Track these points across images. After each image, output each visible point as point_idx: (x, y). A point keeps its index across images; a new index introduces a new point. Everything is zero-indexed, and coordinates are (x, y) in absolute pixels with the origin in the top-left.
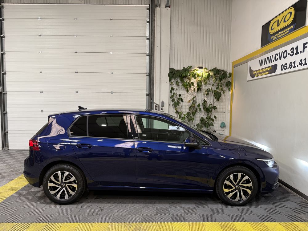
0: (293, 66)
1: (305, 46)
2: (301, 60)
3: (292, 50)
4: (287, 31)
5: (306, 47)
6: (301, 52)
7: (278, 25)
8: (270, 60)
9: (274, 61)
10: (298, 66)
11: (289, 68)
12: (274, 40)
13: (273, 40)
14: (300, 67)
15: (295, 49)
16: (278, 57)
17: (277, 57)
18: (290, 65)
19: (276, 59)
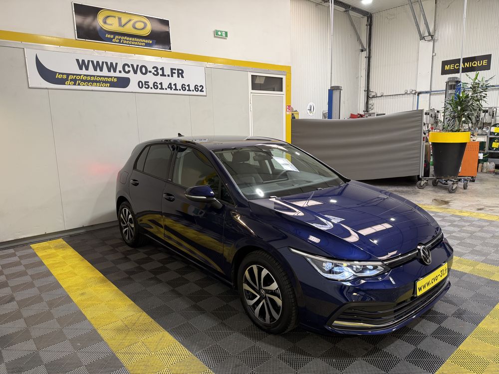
0: (159, 86)
1: (174, 71)
2: (170, 84)
3: (155, 69)
4: (142, 43)
5: (175, 73)
6: (168, 76)
7: (120, 25)
8: (112, 67)
9: (122, 71)
10: (166, 89)
11: (153, 88)
12: (116, 42)
14: (169, 91)
15: (159, 69)
16: (131, 69)
17: (127, 69)
18: (154, 86)
19: (127, 71)
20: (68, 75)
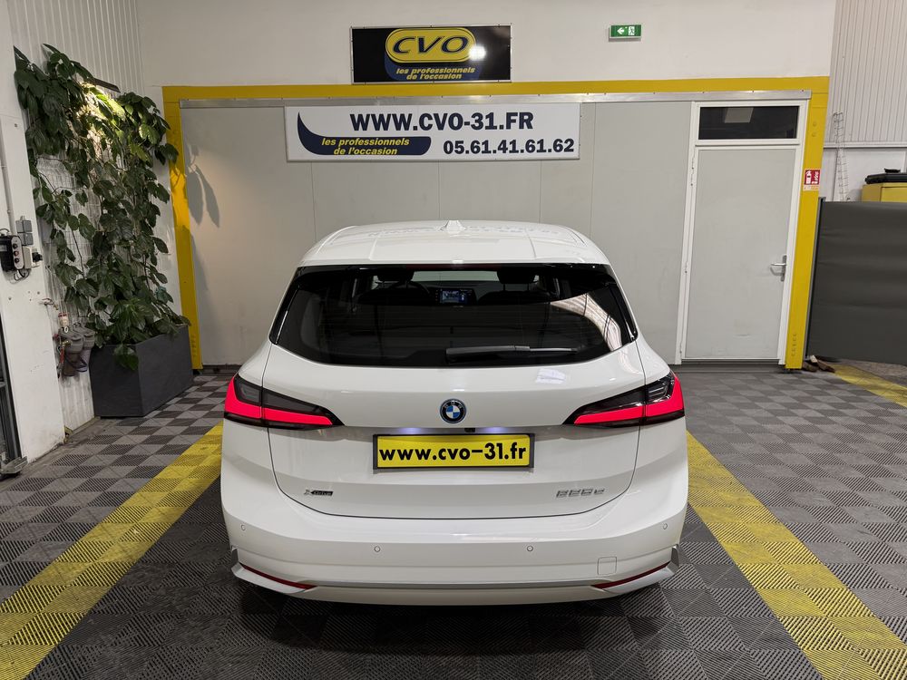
0: (482, 148)
1: (512, 118)
2: (503, 142)
3: (477, 118)
4: (456, 74)
5: (514, 121)
6: (502, 127)
7: (422, 49)
8: (403, 122)
9: (419, 127)
10: (495, 152)
11: (470, 152)
12: (412, 80)
13: (408, 78)
14: (500, 154)
15: (484, 117)
16: (433, 122)
17: (427, 122)
18: (472, 147)
19: (426, 125)
20: (338, 139)
